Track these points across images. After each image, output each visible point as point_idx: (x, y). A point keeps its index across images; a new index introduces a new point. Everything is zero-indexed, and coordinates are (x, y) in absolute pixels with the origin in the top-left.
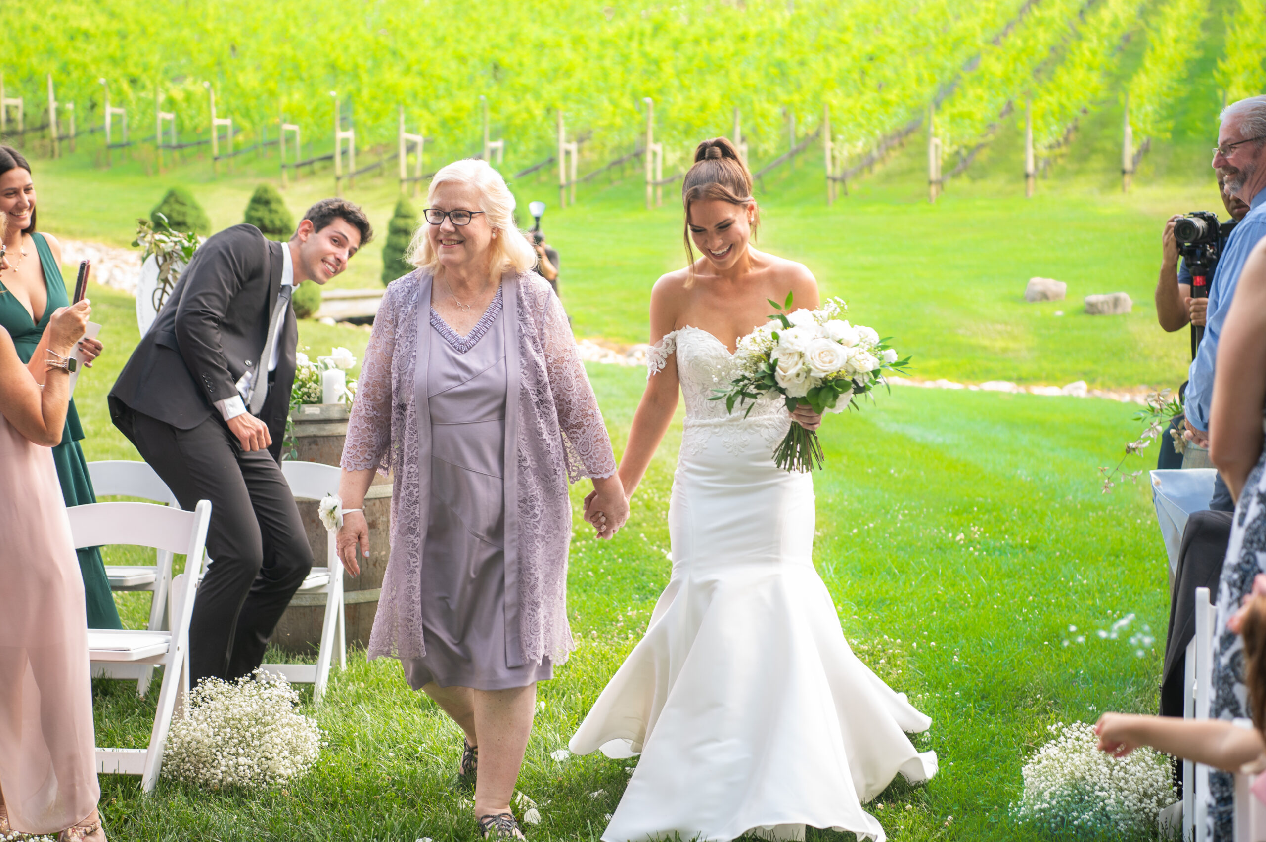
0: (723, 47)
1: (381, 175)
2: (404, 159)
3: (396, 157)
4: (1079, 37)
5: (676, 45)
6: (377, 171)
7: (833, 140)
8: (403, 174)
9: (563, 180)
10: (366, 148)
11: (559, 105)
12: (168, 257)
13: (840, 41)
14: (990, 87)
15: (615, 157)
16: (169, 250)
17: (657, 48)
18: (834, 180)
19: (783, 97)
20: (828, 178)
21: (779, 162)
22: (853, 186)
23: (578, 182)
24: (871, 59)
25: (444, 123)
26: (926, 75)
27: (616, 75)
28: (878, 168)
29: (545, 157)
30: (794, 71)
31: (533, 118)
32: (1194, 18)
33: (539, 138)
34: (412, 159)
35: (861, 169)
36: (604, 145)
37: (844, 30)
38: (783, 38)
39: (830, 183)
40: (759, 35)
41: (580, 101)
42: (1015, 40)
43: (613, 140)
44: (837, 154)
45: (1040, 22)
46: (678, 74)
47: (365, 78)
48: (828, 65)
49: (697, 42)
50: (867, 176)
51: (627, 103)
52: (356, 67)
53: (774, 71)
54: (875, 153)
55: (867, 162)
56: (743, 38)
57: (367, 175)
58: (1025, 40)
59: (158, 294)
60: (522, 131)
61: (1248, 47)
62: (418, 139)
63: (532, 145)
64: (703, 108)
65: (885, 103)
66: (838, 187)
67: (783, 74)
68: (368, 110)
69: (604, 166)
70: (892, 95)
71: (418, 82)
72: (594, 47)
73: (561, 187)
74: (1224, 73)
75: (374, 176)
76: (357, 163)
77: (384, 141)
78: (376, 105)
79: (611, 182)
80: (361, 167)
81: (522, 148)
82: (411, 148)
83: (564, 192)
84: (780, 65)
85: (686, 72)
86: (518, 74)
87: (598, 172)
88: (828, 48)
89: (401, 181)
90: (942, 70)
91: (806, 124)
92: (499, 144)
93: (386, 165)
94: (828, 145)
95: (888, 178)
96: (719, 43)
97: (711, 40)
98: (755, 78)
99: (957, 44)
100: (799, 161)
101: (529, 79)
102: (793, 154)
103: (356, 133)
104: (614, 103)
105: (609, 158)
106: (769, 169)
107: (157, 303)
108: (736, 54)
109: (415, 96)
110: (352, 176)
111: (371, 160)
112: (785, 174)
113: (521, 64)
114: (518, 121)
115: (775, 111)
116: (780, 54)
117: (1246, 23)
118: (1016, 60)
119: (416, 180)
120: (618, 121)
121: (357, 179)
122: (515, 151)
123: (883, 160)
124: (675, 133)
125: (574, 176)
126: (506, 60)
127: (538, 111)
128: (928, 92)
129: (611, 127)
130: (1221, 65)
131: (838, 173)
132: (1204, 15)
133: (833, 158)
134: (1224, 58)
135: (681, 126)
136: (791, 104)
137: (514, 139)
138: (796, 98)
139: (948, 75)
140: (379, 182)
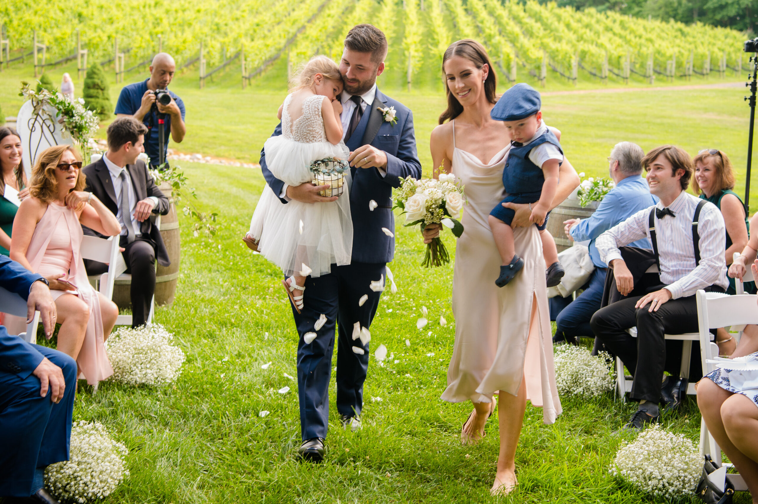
0: (190, 15)
1: (23, 62)
2: (36, 56)
3: (32, 53)
4: (345, 23)
5: (167, 12)
6: (21, 60)
7: (246, 60)
8: (36, 63)
9: (118, 70)
10: (15, 49)
11: (114, 35)
12: (40, 103)
13: (243, 17)
14: (311, 42)
15: (141, 61)
16: (41, 99)
17: (159, 12)
18: (246, 78)
19: (221, 40)
20: (243, 77)
21: (219, 69)
22: (253, 81)
23: (124, 72)
24: (258, 25)
25: (56, 40)
26: (282, 34)
27: (140, 23)
28: (263, 74)
29: (107, 59)
30: (223, 28)
31: (102, 41)
32: (391, 20)
33: (104, 50)
34: (40, 56)
35: (256, 74)
36: (136, 55)
37: (243, 11)
38: (216, 14)
39: (244, 79)
40: (206, 11)
41: (123, 34)
42: (319, 22)
43: (141, 53)
44: (247, 67)
45: (329, 16)
46: (170, 25)
47: (13, 15)
48: (239, 27)
49: (176, 11)
50: (258, 77)
51: (147, 37)
52: (7, 10)
53: (215, 27)
54: (263, 67)
55: (258, 72)
56: (199, 11)
57: (16, 62)
58: (324, 23)
59: (32, 121)
60: (96, 46)
61: (414, 34)
62: (44, 46)
63: (101, 53)
64: (184, 42)
65: (267, 46)
66: (247, 81)
67: (218, 29)
68: (16, 31)
69: (136, 65)
70: (269, 42)
71: (42, 19)
72: (128, 10)
73: (117, 74)
74: (406, 44)
75: (19, 63)
76: (10, 56)
77: (24, 46)
78: (20, 29)
79: (140, 73)
80: (13, 58)
81: (96, 54)
82: (40, 50)
83: (118, 76)
84: (217, 25)
85: (173, 24)
86: (91, 20)
87: (134, 68)
88: (237, 19)
89: (35, 66)
90: (289, 33)
91: (231, 51)
92: (85, 51)
93: (25, 58)
94: (243, 62)
95: (268, 79)
96: (187, 13)
97: (184, 11)
98: (206, 30)
99: (294, 22)
100: (227, 69)
101: (97, 21)
102: (225, 65)
103: (10, 41)
104: (142, 37)
105: (139, 62)
106: (215, 71)
107: (31, 126)
108: (196, 18)
109: (40, 26)
110: (8, 62)
111: (17, 55)
112: (222, 74)
113: (92, 15)
114: (95, 41)
115: (218, 46)
116: (217, 20)
117: (412, 24)
118: (321, 31)
119: (42, 66)
120: (144, 45)
121: (10, 63)
122: (93, 56)
123: (265, 70)
124: (171, 52)
125: (123, 69)
126: (85, 12)
127: (105, 39)
128: (283, 42)
129: (140, 47)
130: (404, 40)
131: (247, 75)
132: (394, 19)
133: (246, 68)
134: (406, 38)
135: (175, 49)
136: (224, 43)
137: (92, 50)
138: (226, 40)
139: (291, 35)
140: (22, 66)
